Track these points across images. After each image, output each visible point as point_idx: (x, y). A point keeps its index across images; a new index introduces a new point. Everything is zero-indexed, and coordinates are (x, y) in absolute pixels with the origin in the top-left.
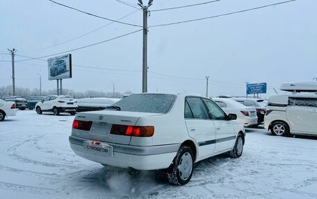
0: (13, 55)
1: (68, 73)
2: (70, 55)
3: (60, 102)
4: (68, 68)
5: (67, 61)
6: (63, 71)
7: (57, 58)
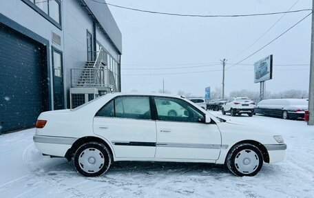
0: (224, 64)
1: (268, 75)
2: (271, 56)
3: (236, 103)
4: (269, 70)
5: (268, 62)
6: (265, 73)
7: (261, 61)
